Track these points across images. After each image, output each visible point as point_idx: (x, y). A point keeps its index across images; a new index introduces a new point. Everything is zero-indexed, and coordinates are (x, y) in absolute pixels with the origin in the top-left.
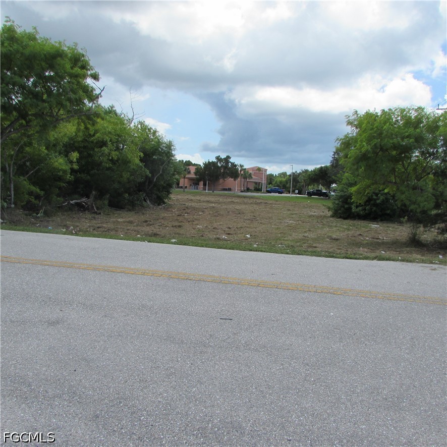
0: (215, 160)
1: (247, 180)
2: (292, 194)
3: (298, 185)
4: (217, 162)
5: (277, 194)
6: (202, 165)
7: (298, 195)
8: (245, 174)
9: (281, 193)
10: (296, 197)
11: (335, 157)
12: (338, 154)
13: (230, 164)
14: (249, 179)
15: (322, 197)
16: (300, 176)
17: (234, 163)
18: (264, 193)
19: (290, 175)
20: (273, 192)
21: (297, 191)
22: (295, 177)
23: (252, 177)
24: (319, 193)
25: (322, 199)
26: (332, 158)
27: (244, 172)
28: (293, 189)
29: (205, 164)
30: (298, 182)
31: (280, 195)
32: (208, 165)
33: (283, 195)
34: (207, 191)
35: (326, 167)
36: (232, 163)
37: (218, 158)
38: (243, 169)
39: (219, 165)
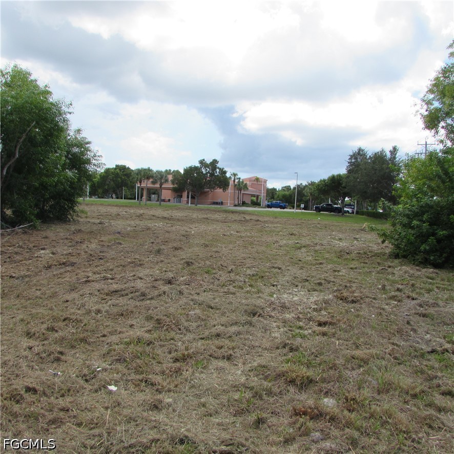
0: (198, 165)
1: (242, 192)
2: (296, 209)
3: (304, 198)
4: (201, 168)
5: (279, 210)
6: (182, 172)
7: (303, 211)
8: (239, 185)
10: (302, 212)
11: (351, 162)
12: (356, 158)
13: (218, 170)
14: (244, 191)
15: (332, 213)
16: (306, 188)
17: (223, 169)
18: (262, 207)
19: (294, 188)
20: (274, 207)
21: (302, 206)
22: (300, 190)
23: (248, 189)
24: (330, 209)
25: (333, 215)
26: (349, 163)
28: (298, 203)
29: (185, 170)
30: (304, 195)
31: (282, 210)
32: (190, 171)
33: (285, 210)
34: (190, 205)
35: (339, 176)
36: (220, 169)
37: (202, 162)
38: (237, 178)
39: (204, 171)
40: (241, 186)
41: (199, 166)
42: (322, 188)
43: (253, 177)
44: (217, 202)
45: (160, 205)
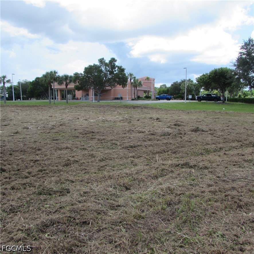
1: (137, 89)
4: (101, 66)
8: (135, 82)
9: (169, 100)
10: (190, 102)
14: (139, 87)
17: (121, 67)
18: (153, 100)
20: (162, 99)
21: (190, 97)
23: (142, 85)
27: (134, 80)
33: (171, 101)
34: (94, 101)
36: (118, 67)
37: (102, 61)
38: (133, 78)
39: (103, 69)
40: (136, 84)
41: (99, 64)
42: (206, 80)
43: (144, 77)
44: (118, 98)
45: (67, 103)
